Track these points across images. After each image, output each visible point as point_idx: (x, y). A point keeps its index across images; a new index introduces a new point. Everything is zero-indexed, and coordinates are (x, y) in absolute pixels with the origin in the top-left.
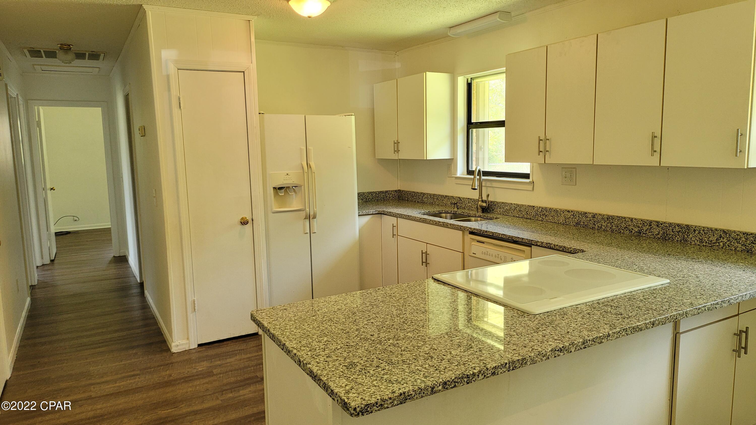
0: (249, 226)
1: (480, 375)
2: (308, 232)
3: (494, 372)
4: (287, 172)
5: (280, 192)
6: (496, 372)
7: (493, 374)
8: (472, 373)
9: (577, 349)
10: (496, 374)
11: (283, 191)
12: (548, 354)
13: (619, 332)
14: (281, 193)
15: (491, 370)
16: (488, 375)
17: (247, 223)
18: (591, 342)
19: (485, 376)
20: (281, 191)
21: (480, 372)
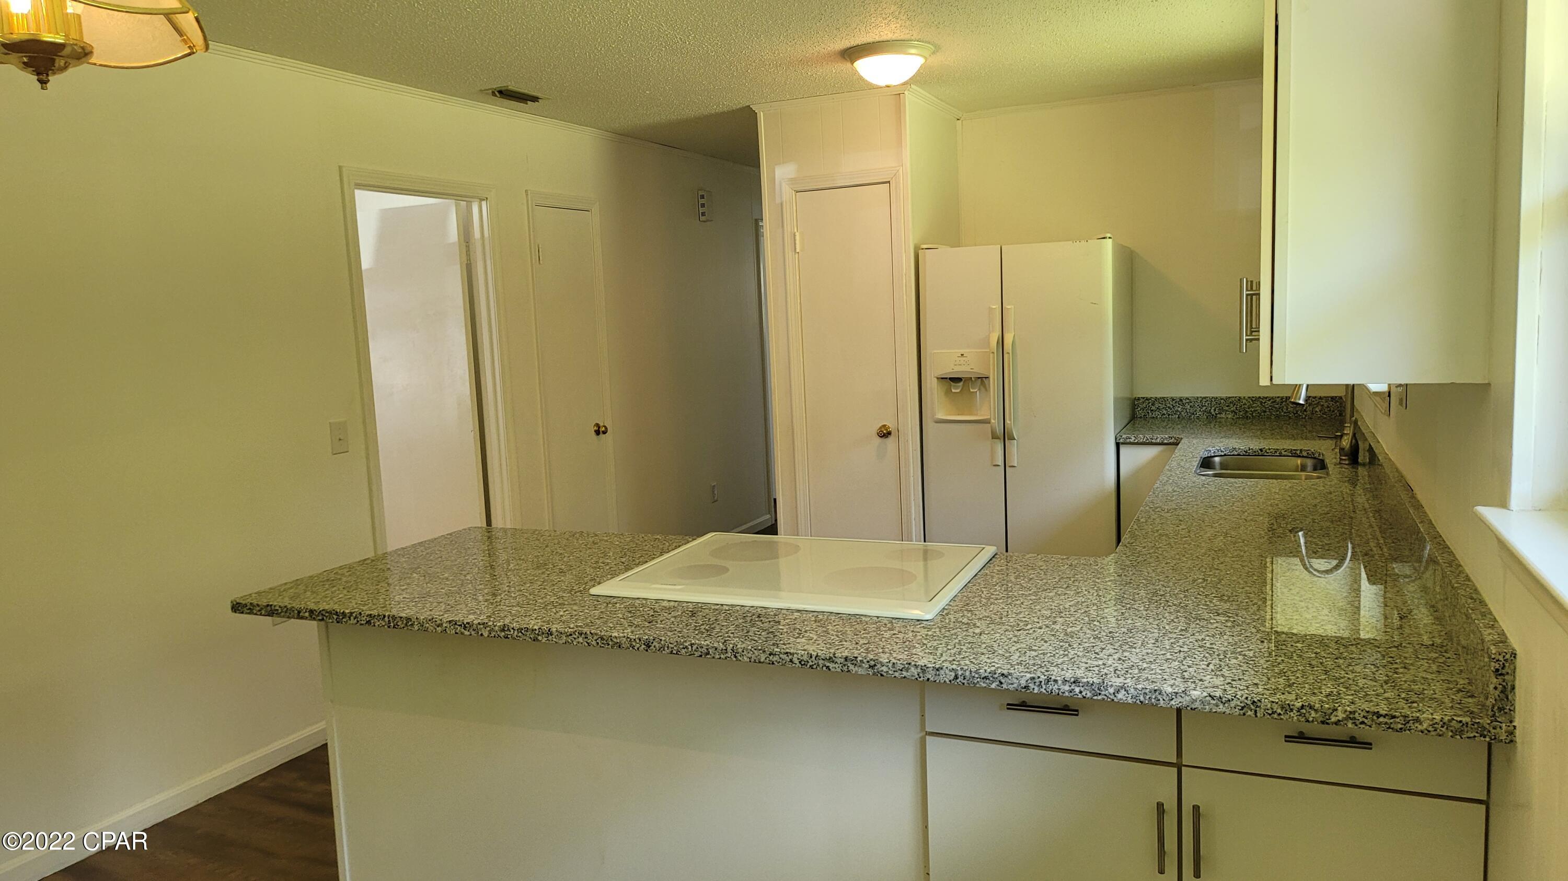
0: (890, 441)
1: (352, 618)
2: (1001, 462)
3: (369, 621)
4: (962, 351)
5: (954, 386)
6: (372, 621)
7: (368, 622)
8: (342, 611)
9: (492, 635)
10: (372, 624)
11: (961, 384)
12: (445, 625)
13: (571, 635)
14: (956, 388)
15: (365, 617)
16: (362, 622)
17: (889, 433)
18: (516, 632)
19: (358, 621)
20: (958, 384)
21: (351, 613)
